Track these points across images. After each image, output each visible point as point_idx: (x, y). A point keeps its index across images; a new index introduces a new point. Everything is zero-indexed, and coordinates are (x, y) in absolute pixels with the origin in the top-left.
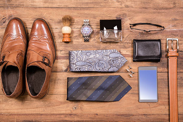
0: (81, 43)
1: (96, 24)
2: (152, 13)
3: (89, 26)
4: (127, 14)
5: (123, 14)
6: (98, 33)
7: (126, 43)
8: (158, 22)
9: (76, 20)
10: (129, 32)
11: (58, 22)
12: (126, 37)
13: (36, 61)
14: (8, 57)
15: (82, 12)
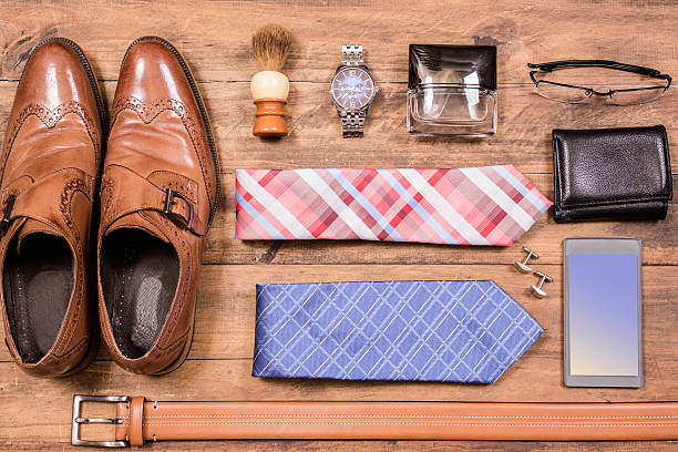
0: (332, 142)
1: (391, 63)
2: (620, 20)
3: (363, 72)
4: (519, 24)
5: (501, 23)
6: (400, 100)
7: (512, 142)
8: (643, 58)
9: (309, 46)
10: (527, 99)
11: (237, 56)
12: (515, 119)
13: (138, 207)
14: (28, 199)
15: (335, 14)
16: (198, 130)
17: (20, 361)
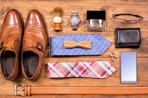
0: (70, 32)
1: (83, 15)
2: (132, 5)
3: (77, 16)
4: (110, 6)
5: (106, 6)
6: (85, 22)
7: (109, 31)
8: (137, 13)
9: (66, 11)
10: (112, 22)
11: (50, 13)
12: (110, 26)
13: (31, 46)
14: (7, 43)
15: (71, 4)
16: (44, 30)
17: (4, 77)
